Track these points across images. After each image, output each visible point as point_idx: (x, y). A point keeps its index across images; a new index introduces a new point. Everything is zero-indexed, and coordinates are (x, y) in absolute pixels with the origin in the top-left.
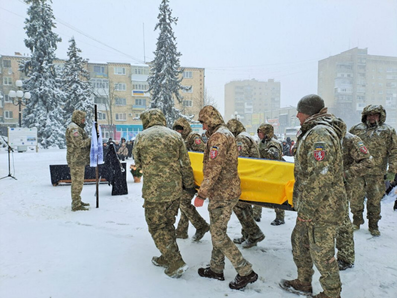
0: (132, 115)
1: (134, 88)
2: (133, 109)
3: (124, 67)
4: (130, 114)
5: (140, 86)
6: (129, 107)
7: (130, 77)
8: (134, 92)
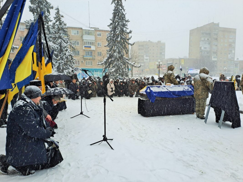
0: (83, 62)
1: (85, 44)
2: (85, 58)
3: (78, 30)
4: (82, 61)
5: (89, 43)
6: (82, 57)
7: (82, 37)
8: (85, 47)
